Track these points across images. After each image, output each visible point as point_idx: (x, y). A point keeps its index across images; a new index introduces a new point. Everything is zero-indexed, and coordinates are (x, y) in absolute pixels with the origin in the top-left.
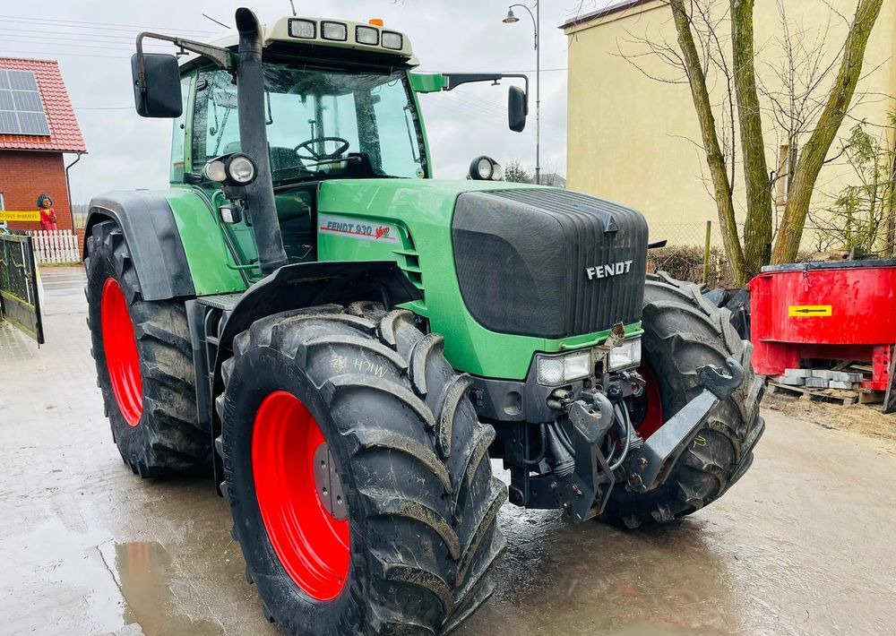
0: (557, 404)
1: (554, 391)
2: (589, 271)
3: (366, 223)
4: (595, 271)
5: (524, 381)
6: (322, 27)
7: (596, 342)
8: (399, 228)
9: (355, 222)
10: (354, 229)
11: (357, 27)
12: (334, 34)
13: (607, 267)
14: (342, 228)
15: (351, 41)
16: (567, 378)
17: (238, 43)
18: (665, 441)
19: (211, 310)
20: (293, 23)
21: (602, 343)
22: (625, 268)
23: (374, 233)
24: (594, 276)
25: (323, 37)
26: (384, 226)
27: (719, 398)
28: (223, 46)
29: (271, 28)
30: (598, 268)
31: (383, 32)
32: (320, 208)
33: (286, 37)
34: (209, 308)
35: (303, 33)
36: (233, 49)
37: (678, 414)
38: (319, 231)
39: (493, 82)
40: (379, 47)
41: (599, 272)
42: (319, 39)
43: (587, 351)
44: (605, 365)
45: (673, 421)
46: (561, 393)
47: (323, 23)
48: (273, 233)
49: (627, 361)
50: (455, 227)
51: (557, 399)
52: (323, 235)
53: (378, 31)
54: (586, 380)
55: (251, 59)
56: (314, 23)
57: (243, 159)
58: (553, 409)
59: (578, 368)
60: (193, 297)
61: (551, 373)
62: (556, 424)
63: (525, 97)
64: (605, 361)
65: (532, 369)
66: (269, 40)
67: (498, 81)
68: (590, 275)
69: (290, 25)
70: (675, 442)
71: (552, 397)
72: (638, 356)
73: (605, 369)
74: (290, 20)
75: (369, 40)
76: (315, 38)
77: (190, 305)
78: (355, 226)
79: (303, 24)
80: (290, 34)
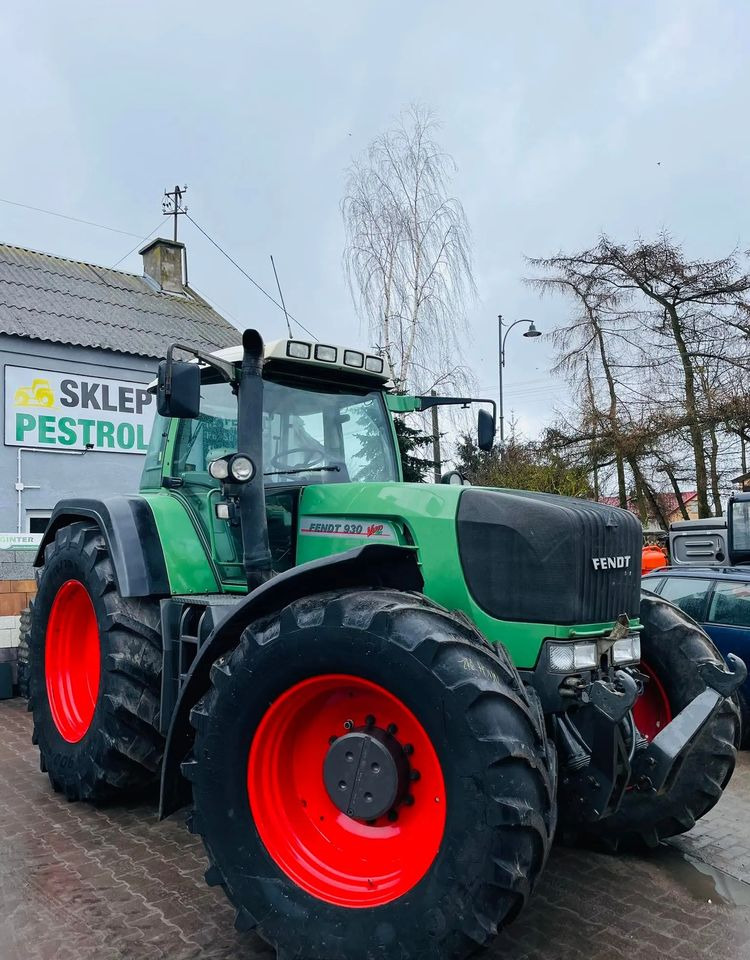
0: (570, 692)
1: (566, 678)
2: (595, 561)
3: (356, 523)
4: (599, 562)
5: (533, 669)
6: (316, 350)
7: (602, 631)
8: (395, 526)
9: (343, 523)
10: (341, 529)
11: (346, 351)
12: (327, 356)
13: (610, 559)
14: (325, 529)
15: (340, 363)
16: (578, 667)
17: (241, 359)
18: (674, 738)
19: (188, 609)
20: (291, 345)
21: (607, 634)
22: (625, 563)
23: (365, 530)
24: (599, 567)
25: (316, 357)
26: (377, 524)
27: (723, 695)
28: (230, 361)
29: (272, 348)
30: (602, 560)
31: (368, 357)
32: (302, 510)
33: (284, 356)
34: (187, 605)
35: (300, 353)
36: (237, 364)
37: (683, 712)
38: (300, 533)
39: (463, 405)
40: (363, 369)
41: (603, 564)
42: (312, 359)
43: (592, 642)
44: (609, 658)
45: (679, 719)
46: (573, 681)
47: (317, 346)
48: (262, 531)
49: (628, 657)
50: (460, 519)
51: (568, 687)
52: (303, 536)
53: (363, 355)
54: (593, 671)
55: (253, 373)
56: (309, 346)
57: (244, 460)
58: (566, 697)
59: (585, 658)
60: (168, 596)
61: (561, 660)
62: (566, 715)
63: (493, 421)
64: (609, 654)
65: (543, 657)
66: (268, 358)
67: (468, 405)
68: (596, 565)
69: (288, 346)
70: (684, 740)
71: (564, 685)
72: (638, 654)
73: (609, 662)
74: (289, 342)
75: (355, 363)
76: (309, 358)
77: (163, 603)
78: (343, 526)
79: (299, 346)
80: (288, 354)
